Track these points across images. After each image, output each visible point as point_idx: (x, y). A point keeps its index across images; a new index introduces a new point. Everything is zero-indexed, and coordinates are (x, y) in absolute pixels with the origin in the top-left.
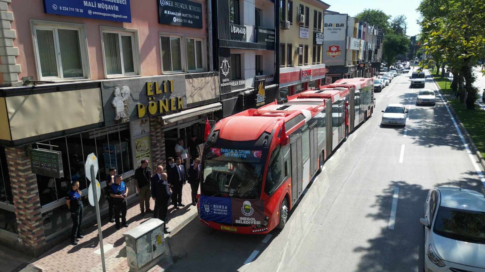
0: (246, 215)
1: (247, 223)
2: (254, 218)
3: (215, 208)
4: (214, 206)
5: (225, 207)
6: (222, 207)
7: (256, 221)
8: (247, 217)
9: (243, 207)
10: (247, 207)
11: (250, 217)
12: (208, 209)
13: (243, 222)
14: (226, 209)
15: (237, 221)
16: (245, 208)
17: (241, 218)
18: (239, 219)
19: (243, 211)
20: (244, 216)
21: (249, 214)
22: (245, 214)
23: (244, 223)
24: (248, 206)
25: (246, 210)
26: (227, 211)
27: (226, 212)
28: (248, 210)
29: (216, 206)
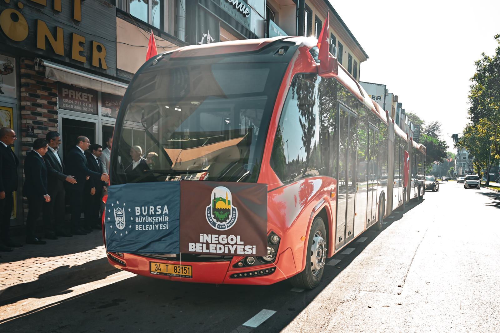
0: (216, 228)
1: (218, 251)
2: (239, 237)
3: (138, 216)
4: (137, 210)
5: (162, 209)
6: (155, 211)
7: (245, 245)
8: (220, 233)
9: (211, 205)
10: (220, 205)
11: (228, 233)
12: (123, 220)
13: (208, 248)
14: (166, 214)
15: (193, 247)
16: (214, 209)
17: (204, 238)
18: (197, 241)
19: (209, 216)
20: (212, 232)
21: (227, 225)
22: (214, 224)
23: (212, 250)
24: (224, 200)
25: (217, 213)
26: (167, 219)
27: (164, 223)
28: (222, 214)
29: (141, 211)
